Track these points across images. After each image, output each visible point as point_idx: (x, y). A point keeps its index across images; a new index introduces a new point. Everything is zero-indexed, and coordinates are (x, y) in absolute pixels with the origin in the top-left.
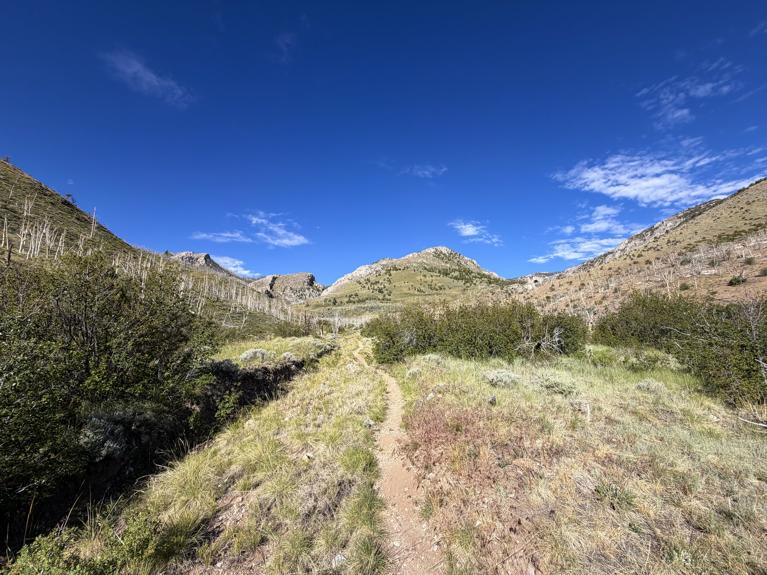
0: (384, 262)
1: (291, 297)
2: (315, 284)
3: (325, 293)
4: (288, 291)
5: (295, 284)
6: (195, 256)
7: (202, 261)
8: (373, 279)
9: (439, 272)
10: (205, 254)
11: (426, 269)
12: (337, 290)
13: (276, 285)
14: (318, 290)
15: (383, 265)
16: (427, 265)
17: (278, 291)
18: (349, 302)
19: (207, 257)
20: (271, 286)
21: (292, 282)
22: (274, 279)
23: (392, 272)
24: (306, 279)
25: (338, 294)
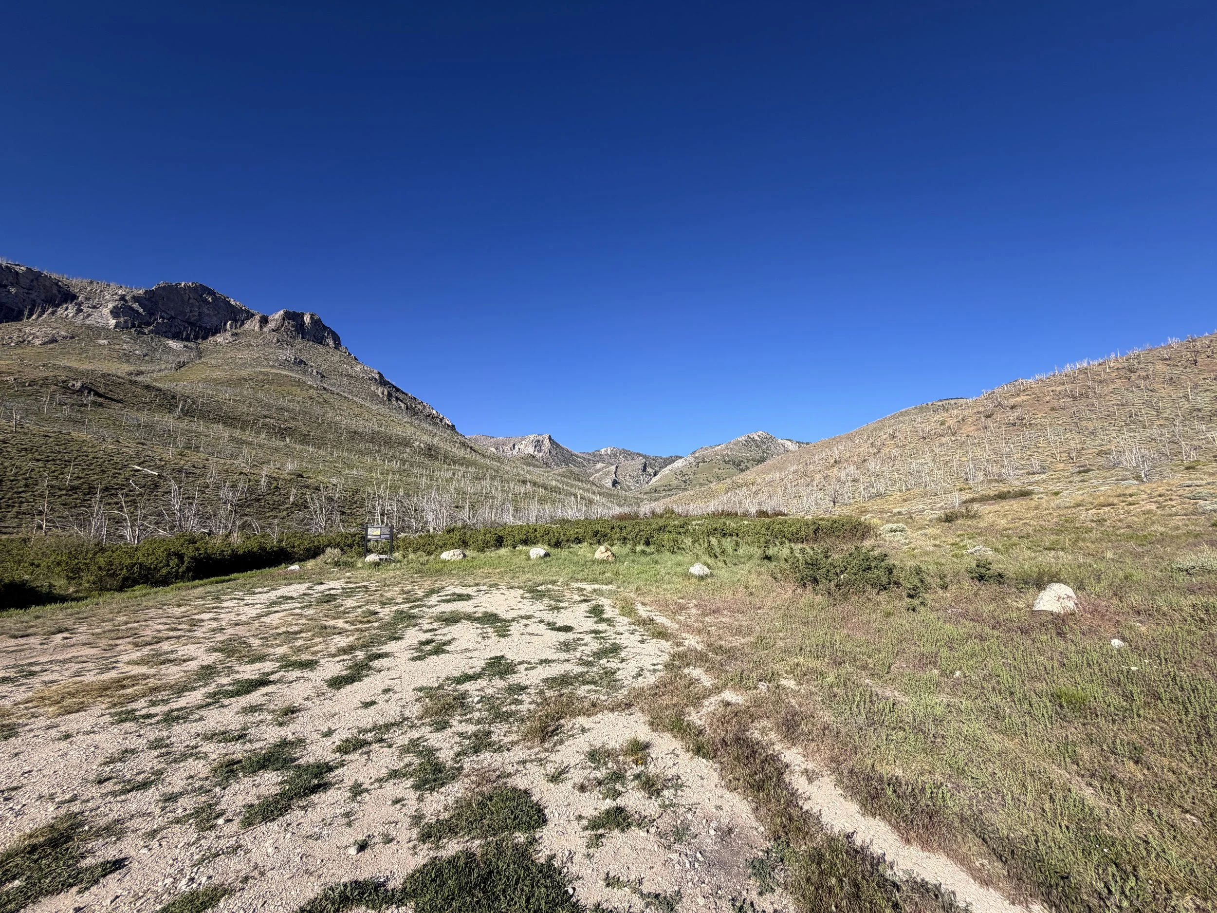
0: (697, 455)
1: (630, 483)
2: (649, 470)
3: (654, 480)
4: (627, 477)
5: (633, 471)
6: (540, 438)
7: (547, 442)
8: (685, 470)
9: (734, 464)
10: (547, 437)
11: (725, 461)
12: (660, 479)
13: (618, 473)
14: (650, 475)
15: (696, 458)
16: (728, 456)
17: (620, 478)
18: (664, 490)
19: (550, 438)
20: (615, 474)
21: (630, 469)
22: (617, 467)
23: (701, 464)
24: (641, 467)
25: (659, 483)
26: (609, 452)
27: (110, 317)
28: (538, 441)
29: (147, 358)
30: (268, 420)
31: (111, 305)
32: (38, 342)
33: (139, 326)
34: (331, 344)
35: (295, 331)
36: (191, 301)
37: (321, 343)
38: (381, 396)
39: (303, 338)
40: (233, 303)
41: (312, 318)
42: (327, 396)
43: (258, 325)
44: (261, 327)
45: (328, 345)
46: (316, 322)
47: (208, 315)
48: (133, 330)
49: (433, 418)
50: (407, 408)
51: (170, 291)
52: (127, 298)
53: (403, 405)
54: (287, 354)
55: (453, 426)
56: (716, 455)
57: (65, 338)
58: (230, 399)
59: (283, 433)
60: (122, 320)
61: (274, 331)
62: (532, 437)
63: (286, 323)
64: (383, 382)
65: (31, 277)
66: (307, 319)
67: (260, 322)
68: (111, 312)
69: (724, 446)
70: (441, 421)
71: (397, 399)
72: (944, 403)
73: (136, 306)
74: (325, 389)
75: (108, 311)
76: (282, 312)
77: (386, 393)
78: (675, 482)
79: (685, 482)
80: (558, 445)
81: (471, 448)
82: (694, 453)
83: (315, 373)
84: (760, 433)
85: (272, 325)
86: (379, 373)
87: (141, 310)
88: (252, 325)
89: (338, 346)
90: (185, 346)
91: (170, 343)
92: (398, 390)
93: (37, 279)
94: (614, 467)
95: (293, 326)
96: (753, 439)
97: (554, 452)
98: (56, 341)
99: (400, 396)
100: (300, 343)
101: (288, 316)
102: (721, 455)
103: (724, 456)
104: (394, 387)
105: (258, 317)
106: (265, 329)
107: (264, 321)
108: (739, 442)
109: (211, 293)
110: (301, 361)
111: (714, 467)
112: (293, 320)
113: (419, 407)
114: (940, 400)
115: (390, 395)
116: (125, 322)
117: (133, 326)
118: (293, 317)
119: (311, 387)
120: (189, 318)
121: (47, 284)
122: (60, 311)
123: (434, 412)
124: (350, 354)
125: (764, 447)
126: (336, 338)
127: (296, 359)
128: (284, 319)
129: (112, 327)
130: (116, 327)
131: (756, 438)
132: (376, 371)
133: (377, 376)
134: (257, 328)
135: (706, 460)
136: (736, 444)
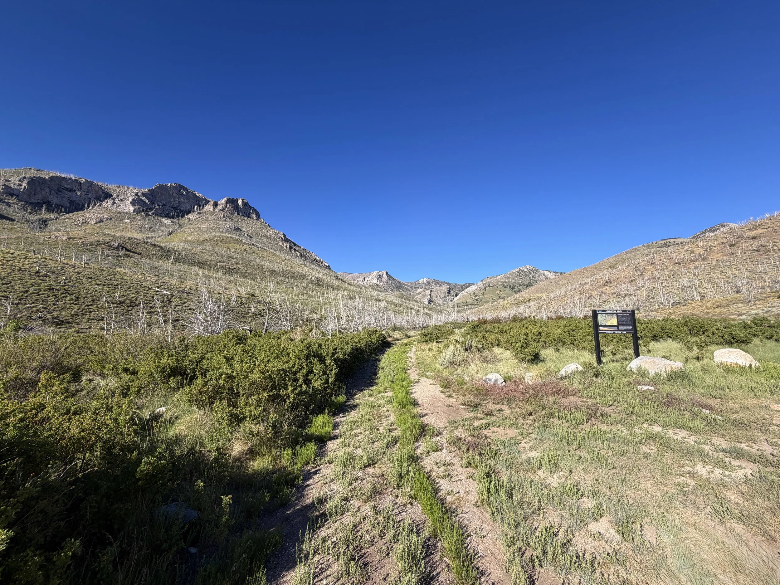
0: (485, 282)
1: (440, 301)
2: (452, 292)
3: (455, 299)
4: (438, 297)
5: (441, 293)
6: (381, 273)
7: (385, 275)
8: (477, 293)
9: (510, 287)
10: (385, 272)
11: (504, 286)
12: (460, 299)
13: (432, 295)
14: (453, 296)
15: (484, 284)
16: (506, 282)
17: (433, 298)
18: (463, 306)
19: (387, 273)
20: (430, 295)
21: (440, 293)
22: (431, 291)
23: (487, 288)
24: (447, 290)
25: (459, 301)
26: (425, 282)
27: (130, 206)
28: (380, 275)
29: (151, 229)
30: (222, 264)
31: (130, 199)
32: (93, 222)
33: (146, 211)
34: (255, 217)
35: (234, 210)
36: (174, 194)
37: (249, 217)
38: (285, 248)
39: (238, 214)
40: (197, 195)
41: (243, 202)
42: (254, 249)
43: (212, 207)
44: (214, 209)
45: (253, 218)
46: (245, 204)
47: (184, 203)
48: (143, 213)
49: (317, 261)
50: (301, 256)
51: (162, 188)
52: (139, 194)
53: (298, 254)
54: (230, 224)
55: (329, 266)
56: (498, 282)
57: (107, 219)
58: (200, 252)
59: (232, 271)
60: (137, 207)
61: (221, 210)
62: (375, 273)
63: (228, 206)
64: (286, 240)
65: (88, 185)
66: (240, 202)
67: (213, 205)
68: (131, 203)
69: (503, 276)
70: (322, 263)
71: (295, 250)
72: (665, 241)
73: (144, 199)
74: (253, 244)
75: (129, 202)
76: (225, 199)
77: (288, 246)
78: (471, 300)
79: (477, 300)
80: (392, 278)
81: (342, 280)
82: (482, 281)
83: (246, 235)
84: (527, 266)
85: (220, 207)
86: (283, 234)
87: (147, 201)
88: (209, 207)
89: (258, 218)
90: (172, 222)
91: (164, 220)
92: (295, 245)
93: (91, 186)
94: (429, 291)
95: (232, 207)
96: (523, 271)
97: (390, 282)
98: (103, 221)
99: (297, 248)
100: (237, 217)
101: (229, 201)
102: (501, 282)
103: (503, 282)
104: (293, 243)
105: (212, 203)
106: (217, 210)
107: (216, 205)
108: (513, 273)
109: (185, 189)
110: (238, 228)
111: (497, 290)
112: (232, 203)
113: (308, 254)
114: (662, 240)
115: (291, 248)
116: (139, 208)
117: (143, 211)
118: (232, 201)
119: (245, 243)
120: (173, 205)
121: (97, 188)
122: (104, 204)
123: (317, 258)
124: (266, 223)
125: (531, 276)
126: (257, 213)
127: (235, 227)
128: (227, 203)
129: (132, 212)
130: (134, 211)
131: (525, 270)
132: (282, 233)
133: (282, 236)
134: (212, 209)
135: (491, 285)
136: (511, 274)
